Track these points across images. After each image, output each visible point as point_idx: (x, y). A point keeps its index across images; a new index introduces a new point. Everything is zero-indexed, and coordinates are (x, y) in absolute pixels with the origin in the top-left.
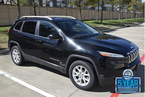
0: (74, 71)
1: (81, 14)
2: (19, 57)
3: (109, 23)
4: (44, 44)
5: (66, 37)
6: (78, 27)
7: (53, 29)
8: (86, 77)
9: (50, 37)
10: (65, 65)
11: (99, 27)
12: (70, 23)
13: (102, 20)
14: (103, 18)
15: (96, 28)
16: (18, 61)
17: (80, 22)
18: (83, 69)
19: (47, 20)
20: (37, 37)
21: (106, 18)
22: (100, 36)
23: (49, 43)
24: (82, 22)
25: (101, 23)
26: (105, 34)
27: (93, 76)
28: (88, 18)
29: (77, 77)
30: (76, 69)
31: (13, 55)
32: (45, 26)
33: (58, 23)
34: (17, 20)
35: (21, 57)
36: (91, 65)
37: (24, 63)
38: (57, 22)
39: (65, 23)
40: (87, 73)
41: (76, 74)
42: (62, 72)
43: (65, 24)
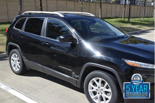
0: (91, 84)
1: (101, 10)
2: (19, 64)
3: (140, 22)
4: (52, 47)
5: (82, 39)
6: (98, 27)
7: (63, 29)
8: (106, 93)
9: (60, 39)
10: (78, 76)
11: (126, 28)
12: (87, 22)
13: (129, 18)
14: (132, 15)
15: (121, 29)
16: (18, 69)
17: (100, 19)
18: (103, 83)
19: (57, 17)
20: (44, 38)
21: (135, 16)
22: (126, 39)
23: (58, 47)
24: (103, 21)
25: (128, 22)
26: (133, 37)
27: (116, 92)
28: (110, 15)
29: (95, 93)
30: (93, 81)
31: (12, 61)
32: (53, 24)
33: (72, 21)
34: (19, 16)
35: (21, 64)
36: (114, 77)
37: (25, 71)
38: (69, 20)
39: (81, 21)
40: (107, 88)
41: (93, 88)
42: (75, 85)
43: (80, 23)
